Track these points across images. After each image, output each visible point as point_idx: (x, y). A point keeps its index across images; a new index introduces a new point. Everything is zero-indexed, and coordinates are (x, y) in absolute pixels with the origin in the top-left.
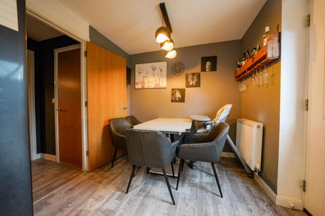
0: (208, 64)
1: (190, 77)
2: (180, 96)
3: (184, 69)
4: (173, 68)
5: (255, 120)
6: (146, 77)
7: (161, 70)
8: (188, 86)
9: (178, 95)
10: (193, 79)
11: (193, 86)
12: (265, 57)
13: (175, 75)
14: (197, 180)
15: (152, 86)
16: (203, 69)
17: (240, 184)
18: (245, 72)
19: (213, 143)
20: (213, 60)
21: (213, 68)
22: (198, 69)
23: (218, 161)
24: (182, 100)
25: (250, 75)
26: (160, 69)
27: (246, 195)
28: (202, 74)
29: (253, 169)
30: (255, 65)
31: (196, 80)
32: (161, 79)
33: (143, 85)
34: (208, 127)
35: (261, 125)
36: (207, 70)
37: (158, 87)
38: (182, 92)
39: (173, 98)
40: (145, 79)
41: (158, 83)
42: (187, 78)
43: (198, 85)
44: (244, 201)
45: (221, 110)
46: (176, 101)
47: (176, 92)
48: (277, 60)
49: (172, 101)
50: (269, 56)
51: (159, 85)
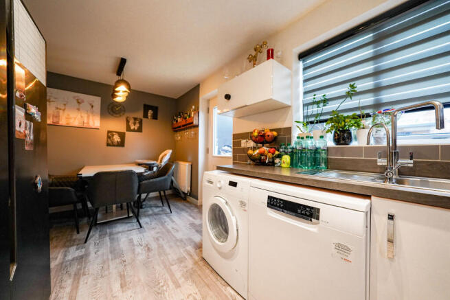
0: (150, 113)
1: (131, 121)
2: (119, 140)
3: (125, 111)
4: (110, 107)
5: (187, 161)
6: (64, 110)
7: (92, 106)
8: (129, 129)
9: (117, 139)
10: (135, 124)
11: (134, 130)
12: (192, 123)
13: (112, 115)
14: (150, 212)
15: (76, 123)
16: (146, 116)
17: (180, 205)
18: (180, 127)
19: (166, 177)
20: (155, 110)
21: (155, 117)
22: (140, 115)
23: (169, 187)
24: (122, 144)
25: (184, 130)
26: (90, 104)
27: (184, 207)
28: (144, 120)
29: (186, 192)
30: (186, 125)
31: (138, 125)
32: (91, 117)
33: (55, 120)
34: (155, 169)
35: (190, 163)
36: (149, 117)
37: (85, 125)
38: (122, 135)
39: (110, 142)
40: (61, 112)
41: (86, 121)
42: (128, 122)
43: (140, 130)
44: (183, 210)
45: (163, 154)
46: (114, 146)
47: (113, 135)
48: (197, 126)
49: (108, 145)
50: (194, 123)
51: (88, 123)
